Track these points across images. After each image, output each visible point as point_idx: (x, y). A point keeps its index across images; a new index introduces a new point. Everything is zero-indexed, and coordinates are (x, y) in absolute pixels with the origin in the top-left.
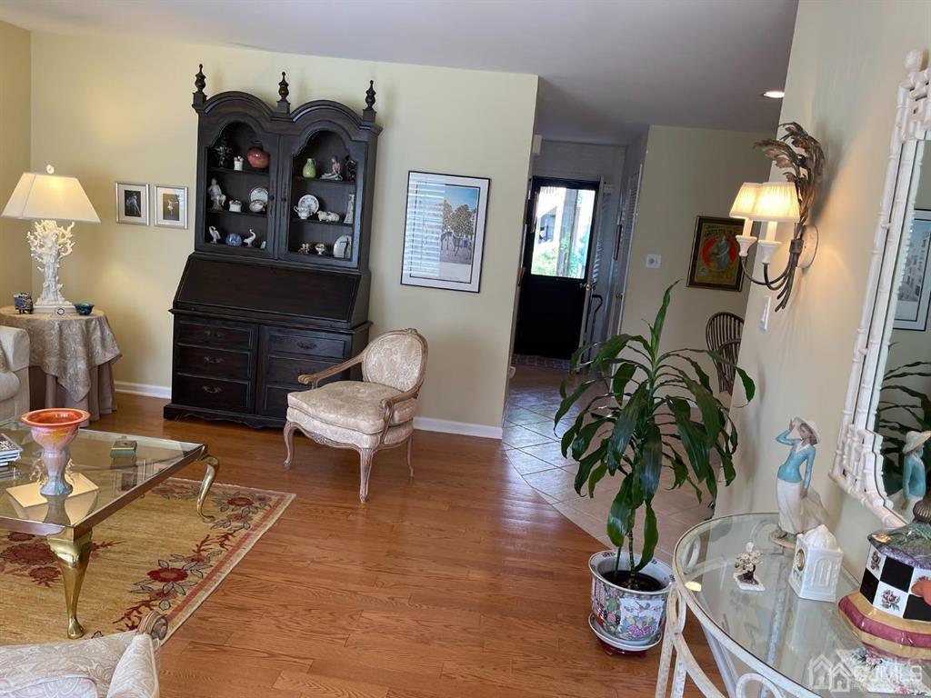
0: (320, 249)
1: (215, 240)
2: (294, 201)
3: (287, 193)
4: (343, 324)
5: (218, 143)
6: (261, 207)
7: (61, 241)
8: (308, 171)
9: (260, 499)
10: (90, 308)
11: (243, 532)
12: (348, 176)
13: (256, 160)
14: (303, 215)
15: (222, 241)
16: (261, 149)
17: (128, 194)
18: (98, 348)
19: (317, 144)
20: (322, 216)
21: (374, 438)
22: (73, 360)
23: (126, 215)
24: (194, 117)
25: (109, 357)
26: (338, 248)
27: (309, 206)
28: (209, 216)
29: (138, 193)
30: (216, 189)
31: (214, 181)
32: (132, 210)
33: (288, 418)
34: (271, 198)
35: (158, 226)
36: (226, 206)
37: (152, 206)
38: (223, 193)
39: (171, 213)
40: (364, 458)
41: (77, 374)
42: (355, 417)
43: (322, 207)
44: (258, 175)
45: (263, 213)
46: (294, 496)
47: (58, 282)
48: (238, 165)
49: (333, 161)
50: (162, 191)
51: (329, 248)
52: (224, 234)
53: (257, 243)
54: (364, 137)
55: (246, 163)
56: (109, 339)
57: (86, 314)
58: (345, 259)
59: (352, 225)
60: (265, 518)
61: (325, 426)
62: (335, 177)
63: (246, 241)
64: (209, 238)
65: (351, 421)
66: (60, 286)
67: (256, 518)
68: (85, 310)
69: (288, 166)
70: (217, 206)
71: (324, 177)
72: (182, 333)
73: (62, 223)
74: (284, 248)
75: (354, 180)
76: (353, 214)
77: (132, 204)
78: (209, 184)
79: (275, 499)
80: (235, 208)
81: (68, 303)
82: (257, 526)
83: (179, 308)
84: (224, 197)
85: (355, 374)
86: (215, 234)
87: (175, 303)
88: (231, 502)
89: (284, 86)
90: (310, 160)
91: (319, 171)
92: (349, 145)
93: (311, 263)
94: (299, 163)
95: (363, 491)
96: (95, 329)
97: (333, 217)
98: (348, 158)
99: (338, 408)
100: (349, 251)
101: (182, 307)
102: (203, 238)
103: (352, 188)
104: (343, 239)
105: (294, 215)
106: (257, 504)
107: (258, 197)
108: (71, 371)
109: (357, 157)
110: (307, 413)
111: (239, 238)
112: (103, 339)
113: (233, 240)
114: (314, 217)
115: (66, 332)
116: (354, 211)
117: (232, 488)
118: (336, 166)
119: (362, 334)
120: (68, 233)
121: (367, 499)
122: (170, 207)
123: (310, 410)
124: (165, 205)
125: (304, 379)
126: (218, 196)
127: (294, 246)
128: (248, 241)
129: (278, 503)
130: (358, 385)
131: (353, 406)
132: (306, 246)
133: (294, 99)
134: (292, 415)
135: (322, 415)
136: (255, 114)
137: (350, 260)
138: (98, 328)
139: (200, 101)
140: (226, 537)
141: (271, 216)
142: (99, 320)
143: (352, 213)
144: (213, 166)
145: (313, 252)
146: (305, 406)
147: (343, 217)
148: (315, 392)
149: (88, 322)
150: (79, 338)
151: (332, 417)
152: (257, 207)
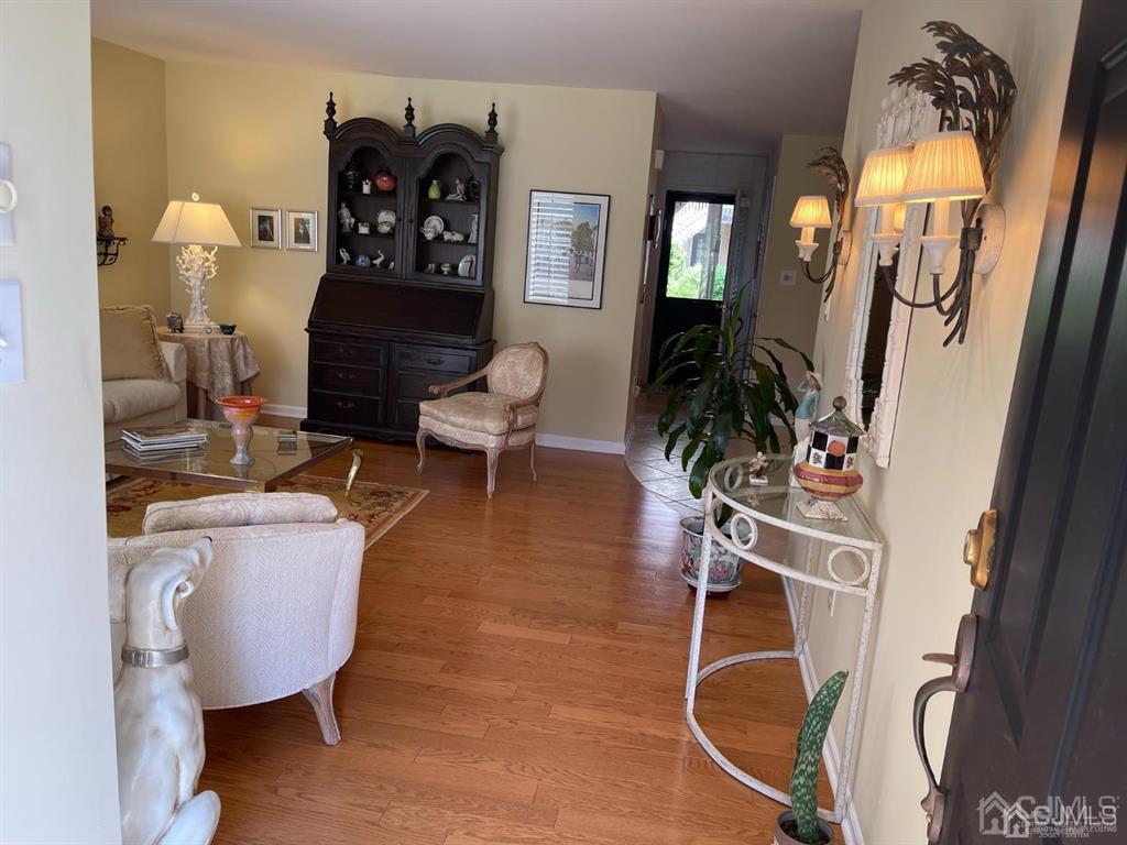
0: (446, 269)
1: (345, 262)
2: (421, 224)
3: (414, 213)
4: (468, 341)
5: (348, 168)
6: (388, 229)
7: (206, 264)
8: (434, 193)
9: (398, 493)
10: (233, 328)
11: (386, 514)
12: (472, 196)
13: (384, 183)
14: (429, 236)
15: (352, 262)
16: (388, 173)
17: (262, 219)
18: (242, 365)
19: (442, 166)
20: (447, 236)
21: (499, 438)
22: (220, 376)
23: (260, 239)
24: (324, 144)
25: (251, 373)
26: (463, 267)
27: (434, 227)
28: (340, 238)
29: (271, 218)
30: (345, 212)
31: (344, 205)
32: (265, 234)
33: (420, 424)
34: (398, 220)
35: (289, 250)
36: (356, 228)
37: (284, 229)
38: (353, 215)
39: (303, 237)
40: (491, 457)
41: (224, 389)
42: (482, 420)
43: (447, 228)
44: (385, 198)
45: (391, 235)
46: (428, 492)
47: (204, 303)
48: (366, 189)
49: (458, 182)
50: (293, 216)
51: (455, 268)
52: (354, 257)
53: (385, 264)
54: (486, 158)
55: (374, 187)
56: (250, 359)
57: (230, 333)
58: (469, 278)
59: (476, 245)
60: (404, 505)
61: (454, 429)
62: (459, 198)
63: (374, 262)
64: (340, 260)
65: (478, 423)
66: (205, 307)
67: (397, 505)
68: (228, 330)
69: (414, 187)
70: (347, 229)
71: (448, 198)
72: (315, 351)
73: (207, 248)
74: (411, 268)
75: (478, 200)
76: (476, 234)
77: (265, 229)
78: (339, 208)
79: (411, 493)
80: (364, 230)
81: (212, 323)
82: (397, 511)
83: (314, 327)
84: (353, 220)
85: (481, 386)
86: (345, 256)
87: (310, 322)
88: (373, 494)
89: (410, 111)
90: (435, 182)
91: (444, 192)
92: (473, 167)
93: (437, 282)
94: (424, 186)
95: (490, 487)
96: (238, 347)
97: (458, 237)
98: (471, 178)
99: (465, 414)
100: (473, 270)
101: (318, 326)
102: (334, 259)
103: (475, 208)
104: (468, 258)
105: (421, 236)
106: (396, 496)
107: (386, 219)
108: (219, 386)
109: (480, 178)
110: (437, 419)
111: (367, 259)
112: (245, 357)
113: (362, 261)
114: (439, 238)
115: (215, 349)
116: (478, 230)
117: (373, 485)
118: (460, 187)
119: (487, 350)
120: (212, 257)
121: (494, 495)
122: (301, 231)
123: (442, 416)
124: (297, 229)
125: (435, 389)
126: (348, 220)
127: (420, 266)
128: (377, 262)
129: (414, 496)
130: (484, 395)
131: (481, 412)
132: (432, 266)
133: (419, 123)
134: (424, 422)
135: (452, 419)
136: (382, 138)
137: (475, 278)
138: (241, 346)
139: (331, 129)
140: (372, 516)
141: (399, 238)
142: (242, 338)
143: (475, 232)
144: (343, 190)
145: (439, 271)
146: (436, 412)
147: (467, 237)
148: (444, 401)
149: (233, 340)
150: (226, 354)
151: (460, 420)
152: (385, 229)
